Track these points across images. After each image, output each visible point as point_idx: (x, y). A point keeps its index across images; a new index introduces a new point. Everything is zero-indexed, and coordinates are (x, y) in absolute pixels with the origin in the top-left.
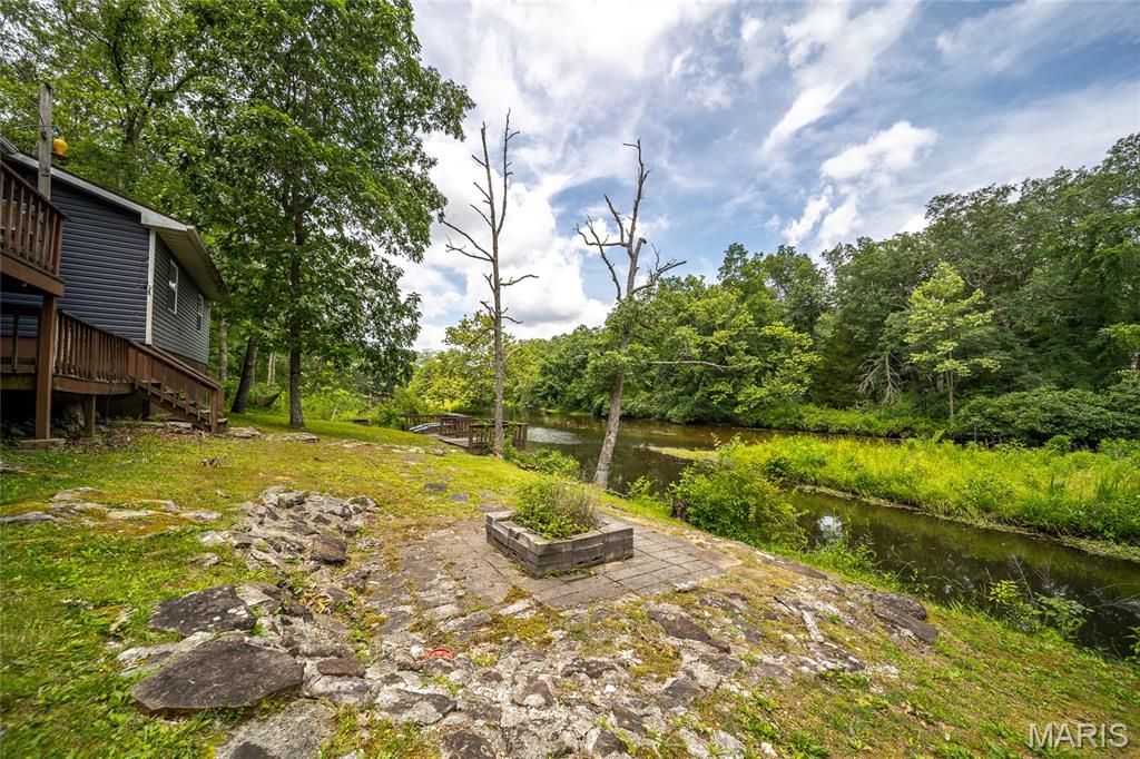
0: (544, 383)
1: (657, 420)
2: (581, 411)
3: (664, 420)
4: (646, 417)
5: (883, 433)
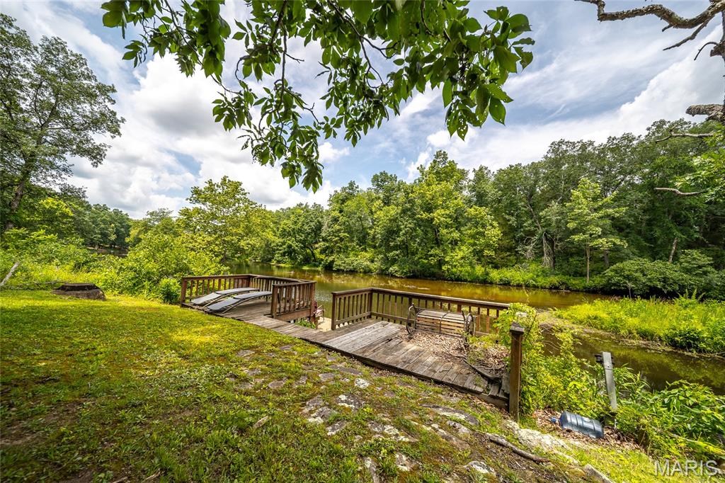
0: (284, 243)
1: (377, 274)
2: (311, 266)
3: (383, 274)
4: (367, 272)
5: (547, 286)
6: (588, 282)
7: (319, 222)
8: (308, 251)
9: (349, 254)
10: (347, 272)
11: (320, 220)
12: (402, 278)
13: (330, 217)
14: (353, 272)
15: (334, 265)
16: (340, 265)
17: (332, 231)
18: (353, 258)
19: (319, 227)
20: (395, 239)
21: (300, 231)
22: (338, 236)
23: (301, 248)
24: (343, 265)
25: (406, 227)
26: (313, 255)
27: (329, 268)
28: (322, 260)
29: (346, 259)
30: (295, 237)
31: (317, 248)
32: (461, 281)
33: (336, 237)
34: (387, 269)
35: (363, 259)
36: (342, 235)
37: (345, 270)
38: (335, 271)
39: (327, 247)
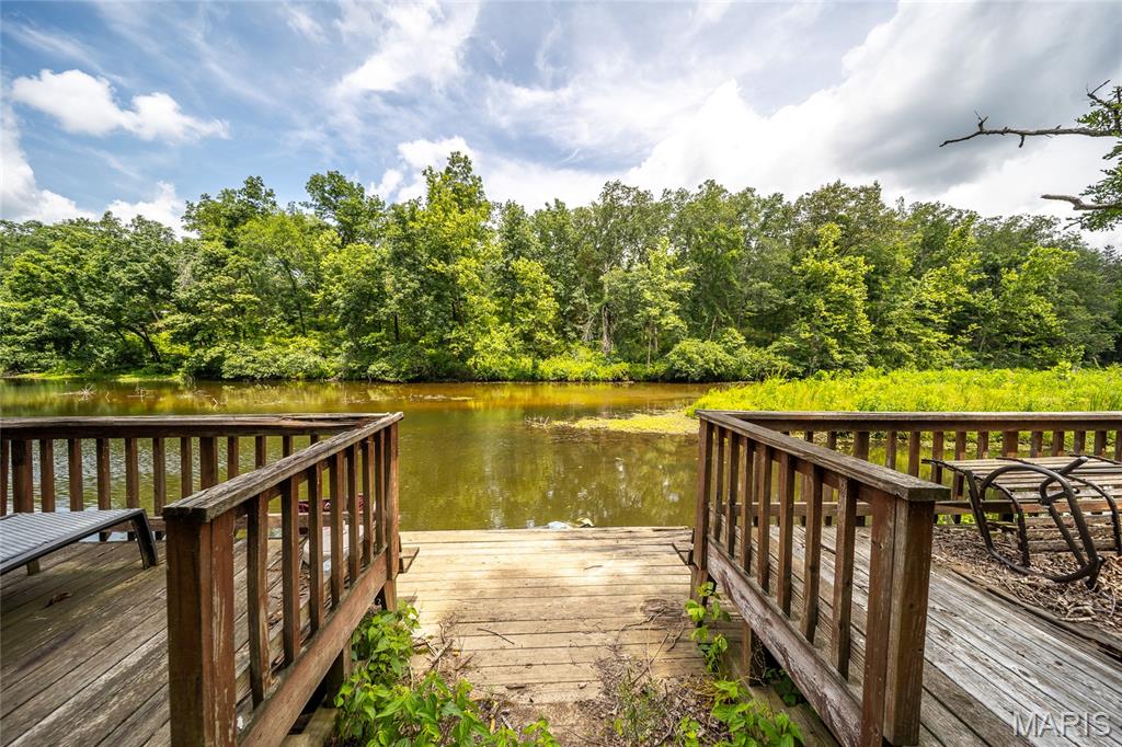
1: (340, 379)
2: (146, 374)
3: (355, 378)
4: (314, 378)
5: (610, 378)
6: (649, 369)
7: (160, 261)
8: (130, 336)
9: (262, 342)
10: (263, 381)
11: (167, 259)
12: (398, 382)
13: (200, 253)
14: (276, 380)
15: (225, 368)
16: (241, 367)
17: (211, 289)
18: (275, 350)
19: (166, 277)
20: (375, 311)
21: (95, 284)
22: (231, 301)
23: (108, 328)
24: (251, 365)
25: (404, 288)
26: (150, 346)
27: (209, 376)
28: (181, 357)
29: (257, 354)
30: (81, 300)
31: (159, 330)
32: (499, 380)
33: (222, 301)
34: (363, 369)
35: (303, 351)
36: (238, 297)
37: (258, 376)
38: (229, 381)
39: (196, 328)
